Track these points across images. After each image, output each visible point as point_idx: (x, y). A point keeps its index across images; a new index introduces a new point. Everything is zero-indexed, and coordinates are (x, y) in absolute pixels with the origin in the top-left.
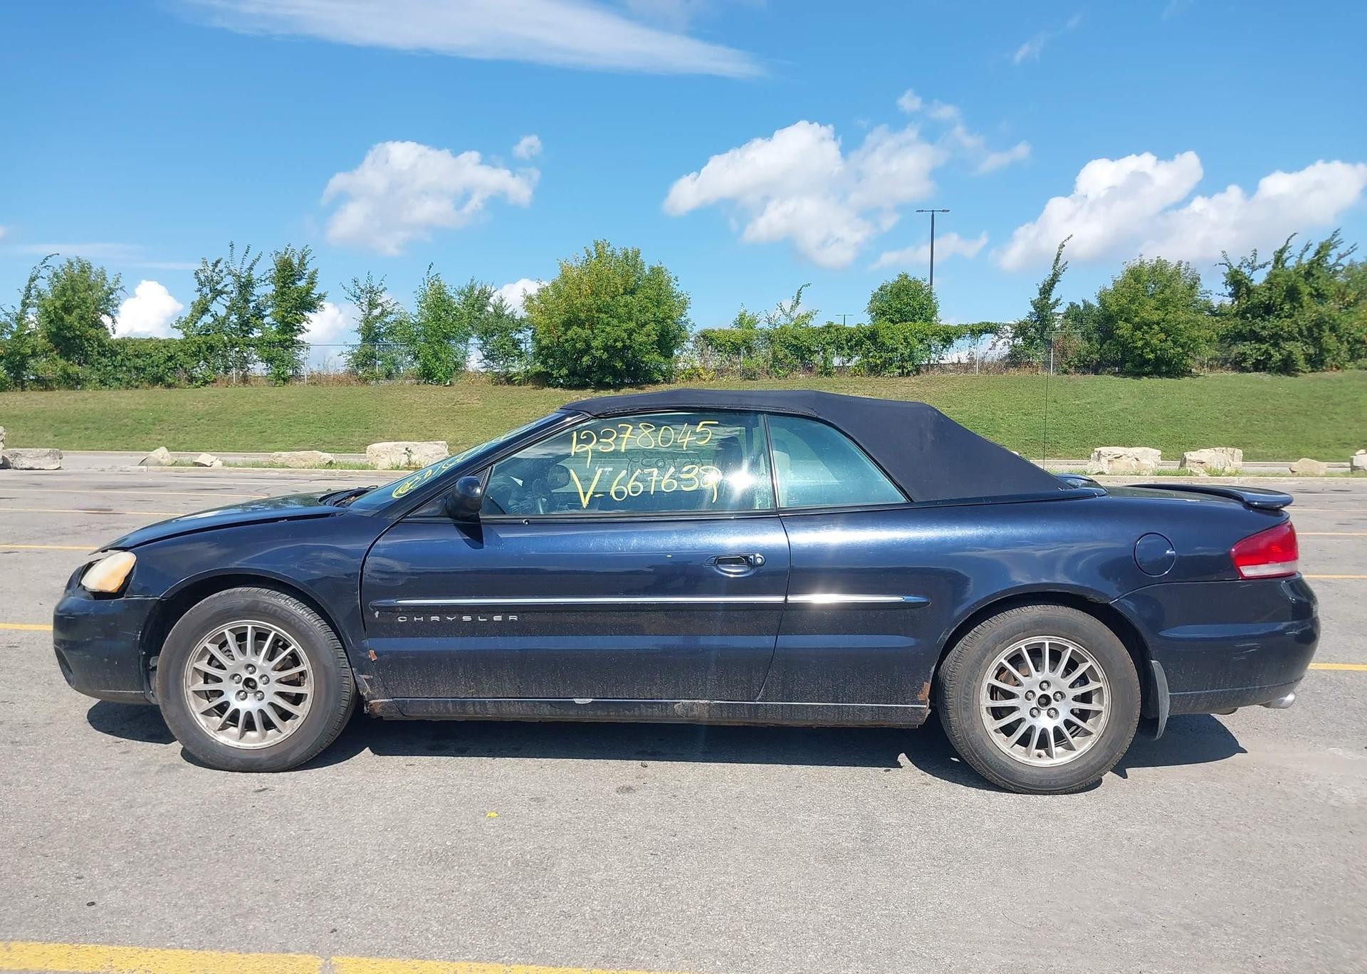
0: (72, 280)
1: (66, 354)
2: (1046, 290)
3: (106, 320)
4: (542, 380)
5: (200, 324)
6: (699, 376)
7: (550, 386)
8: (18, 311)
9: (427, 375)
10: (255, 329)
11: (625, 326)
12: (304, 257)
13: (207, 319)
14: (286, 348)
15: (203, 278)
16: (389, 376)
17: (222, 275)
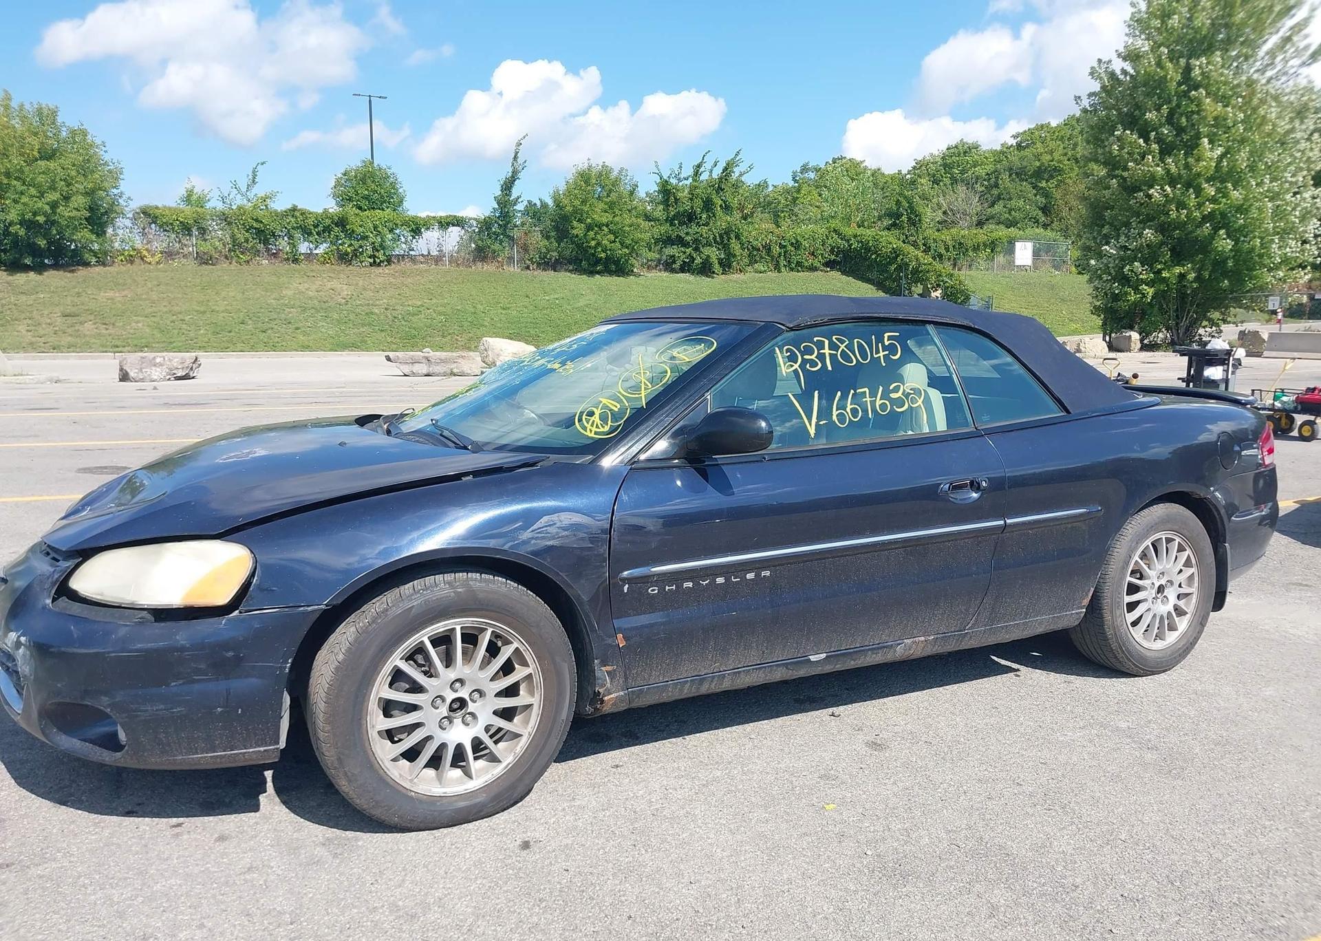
2: (508, 186)
6: (142, 259)
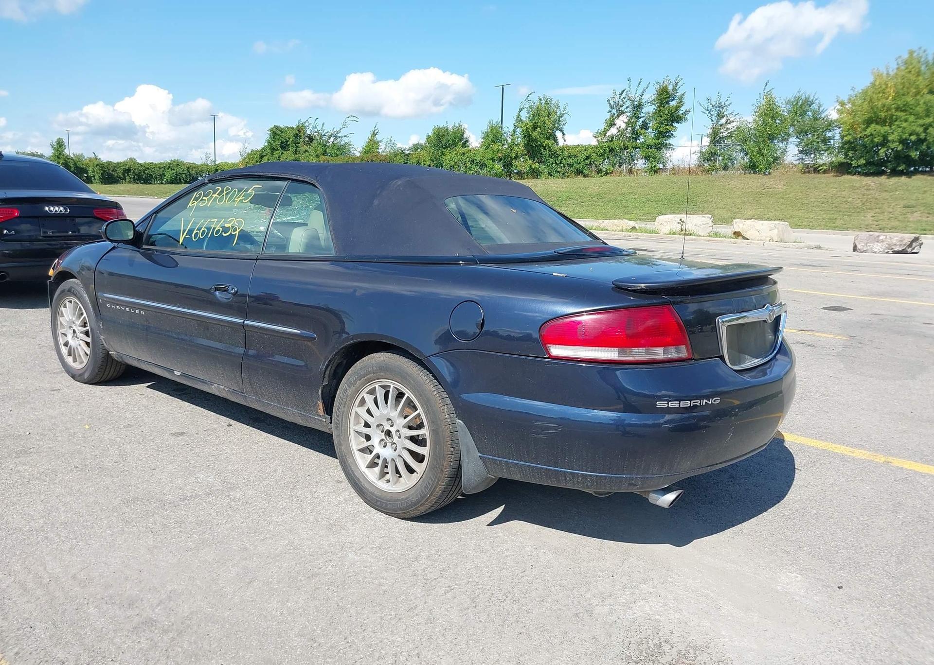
0: (538, 109)
1: (532, 158)
3: (558, 134)
4: (843, 168)
5: (609, 134)
7: (849, 173)
8: (511, 130)
9: (753, 167)
10: (641, 136)
11: (921, 122)
12: (676, 84)
13: (613, 131)
14: (659, 149)
15: (612, 103)
16: (725, 168)
17: (625, 100)
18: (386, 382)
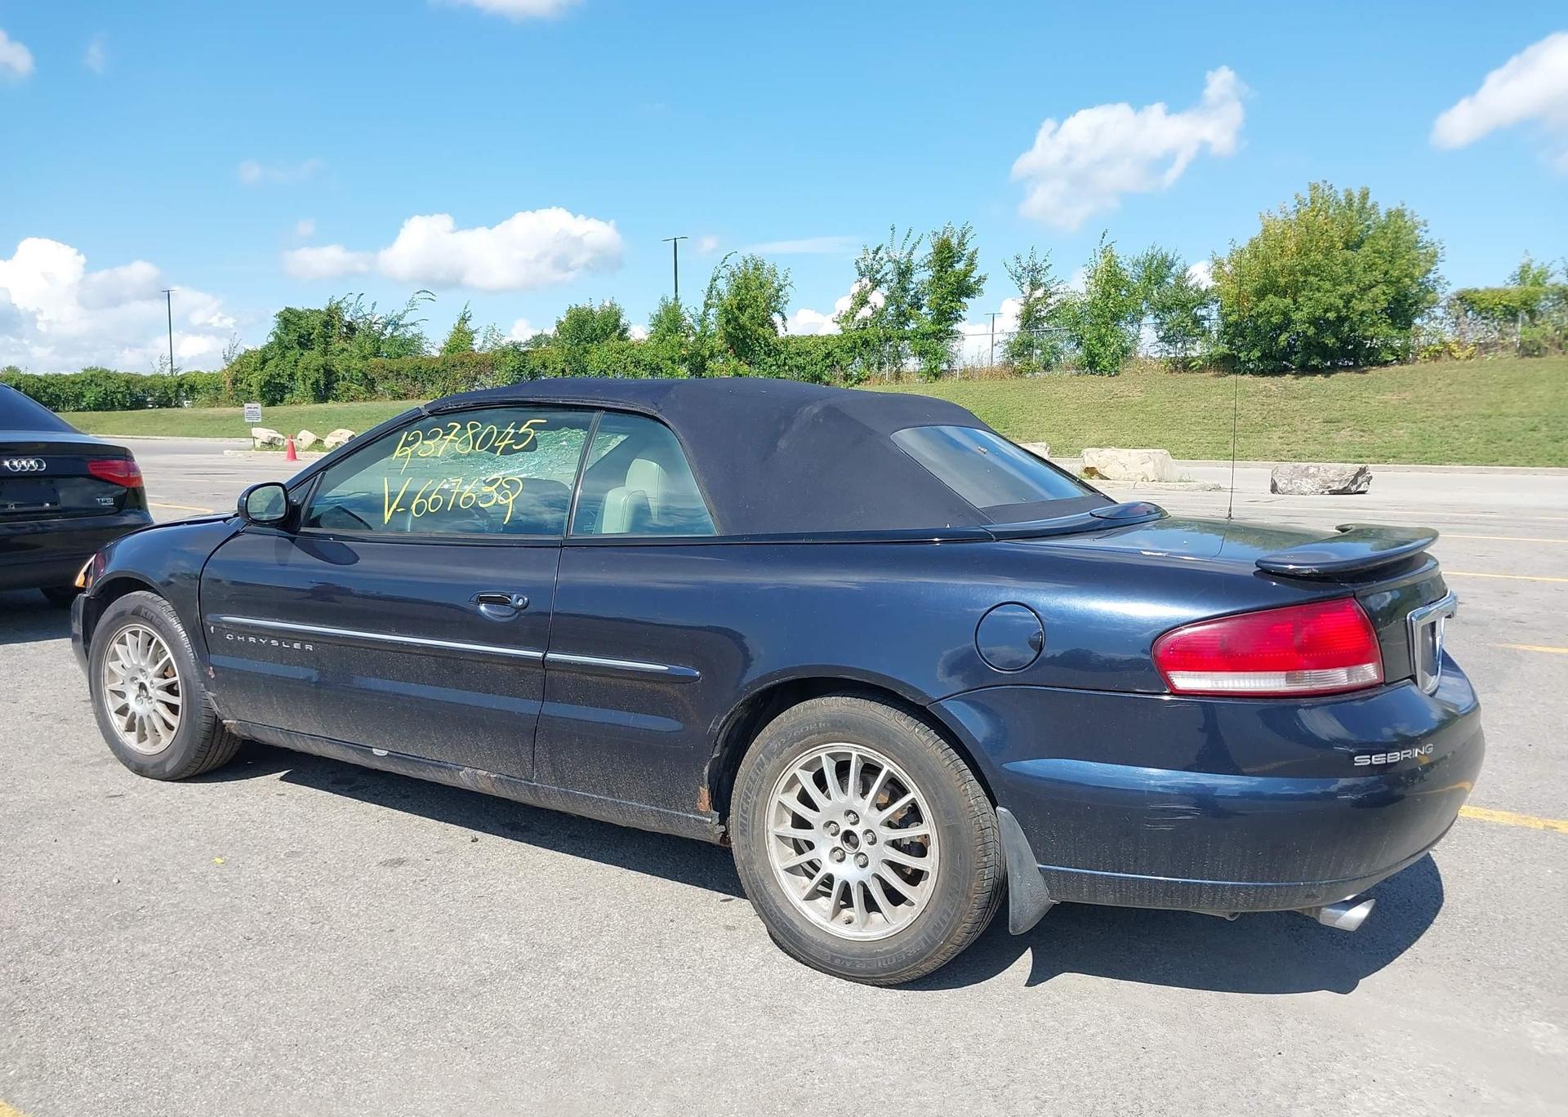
0: (746, 278)
1: (738, 356)
3: (776, 318)
4: (1228, 364)
5: (858, 317)
6: (1451, 355)
7: (1236, 372)
8: (700, 312)
9: (1092, 364)
10: (911, 321)
11: (1342, 290)
12: (963, 236)
13: (866, 312)
14: (941, 339)
15: (863, 268)
16: (1047, 367)
17: (882, 262)
18: (840, 747)
